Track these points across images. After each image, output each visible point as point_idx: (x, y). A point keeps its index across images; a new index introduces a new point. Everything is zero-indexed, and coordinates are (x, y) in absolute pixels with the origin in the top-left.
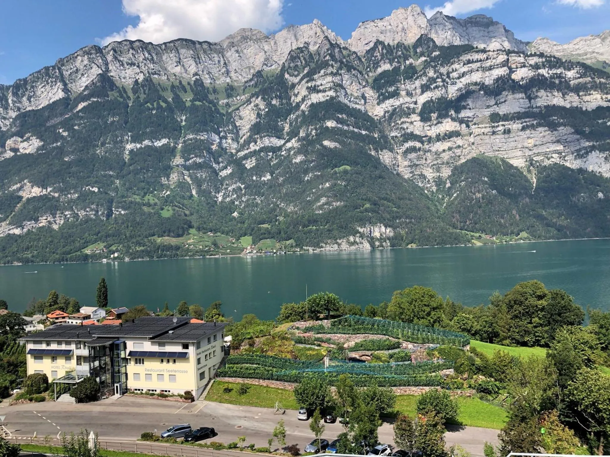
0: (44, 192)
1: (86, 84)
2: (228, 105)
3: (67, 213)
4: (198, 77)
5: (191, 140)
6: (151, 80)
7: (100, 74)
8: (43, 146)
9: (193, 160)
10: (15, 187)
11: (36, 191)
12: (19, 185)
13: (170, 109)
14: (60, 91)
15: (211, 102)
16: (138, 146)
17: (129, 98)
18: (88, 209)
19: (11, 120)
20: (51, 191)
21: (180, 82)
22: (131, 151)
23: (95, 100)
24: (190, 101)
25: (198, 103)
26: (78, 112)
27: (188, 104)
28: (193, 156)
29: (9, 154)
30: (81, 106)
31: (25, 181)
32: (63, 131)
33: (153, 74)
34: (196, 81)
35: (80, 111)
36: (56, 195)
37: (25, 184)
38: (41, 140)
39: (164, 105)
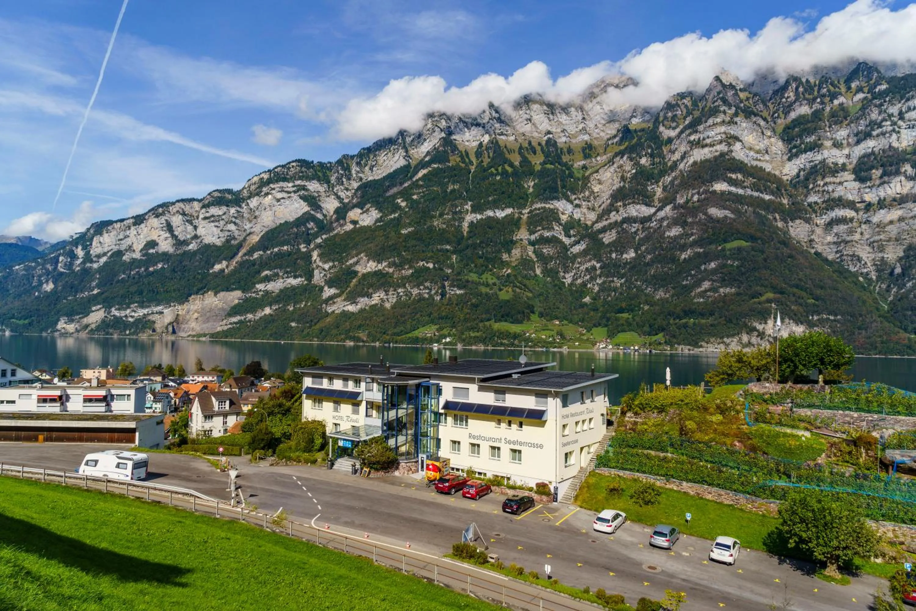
0: (380, 267)
1: (427, 150)
2: (584, 167)
3: (399, 290)
4: (551, 136)
5: (539, 209)
6: (497, 142)
7: (443, 138)
8: (381, 217)
9: (539, 232)
10: (351, 262)
11: (372, 266)
12: (355, 259)
13: (515, 174)
14: (401, 158)
15: (566, 164)
16: (479, 217)
17: (471, 163)
18: (422, 287)
19: (353, 191)
20: (385, 266)
21: (530, 143)
22: (471, 224)
23: (436, 166)
24: (540, 164)
25: (549, 166)
26: (417, 181)
27: (538, 168)
28: (540, 228)
29: (349, 227)
30: (420, 174)
31: (362, 255)
32: (402, 201)
33: (499, 135)
34: (548, 141)
35: (420, 179)
36: (391, 270)
37: (362, 258)
38: (380, 211)
39: (509, 169)
